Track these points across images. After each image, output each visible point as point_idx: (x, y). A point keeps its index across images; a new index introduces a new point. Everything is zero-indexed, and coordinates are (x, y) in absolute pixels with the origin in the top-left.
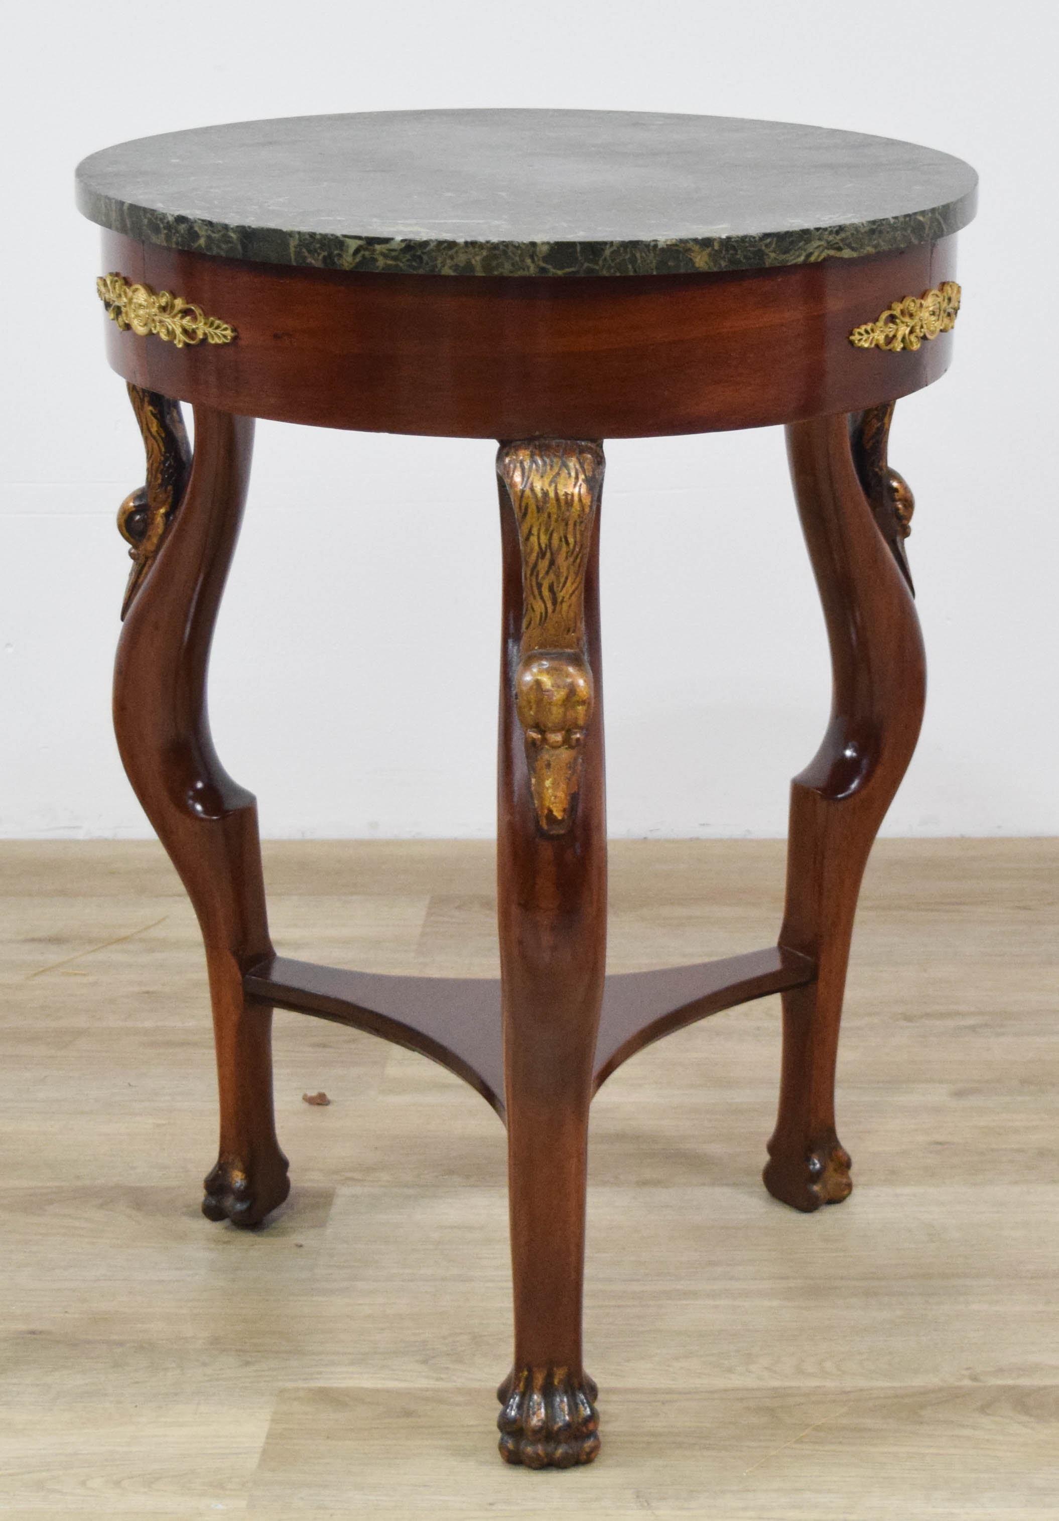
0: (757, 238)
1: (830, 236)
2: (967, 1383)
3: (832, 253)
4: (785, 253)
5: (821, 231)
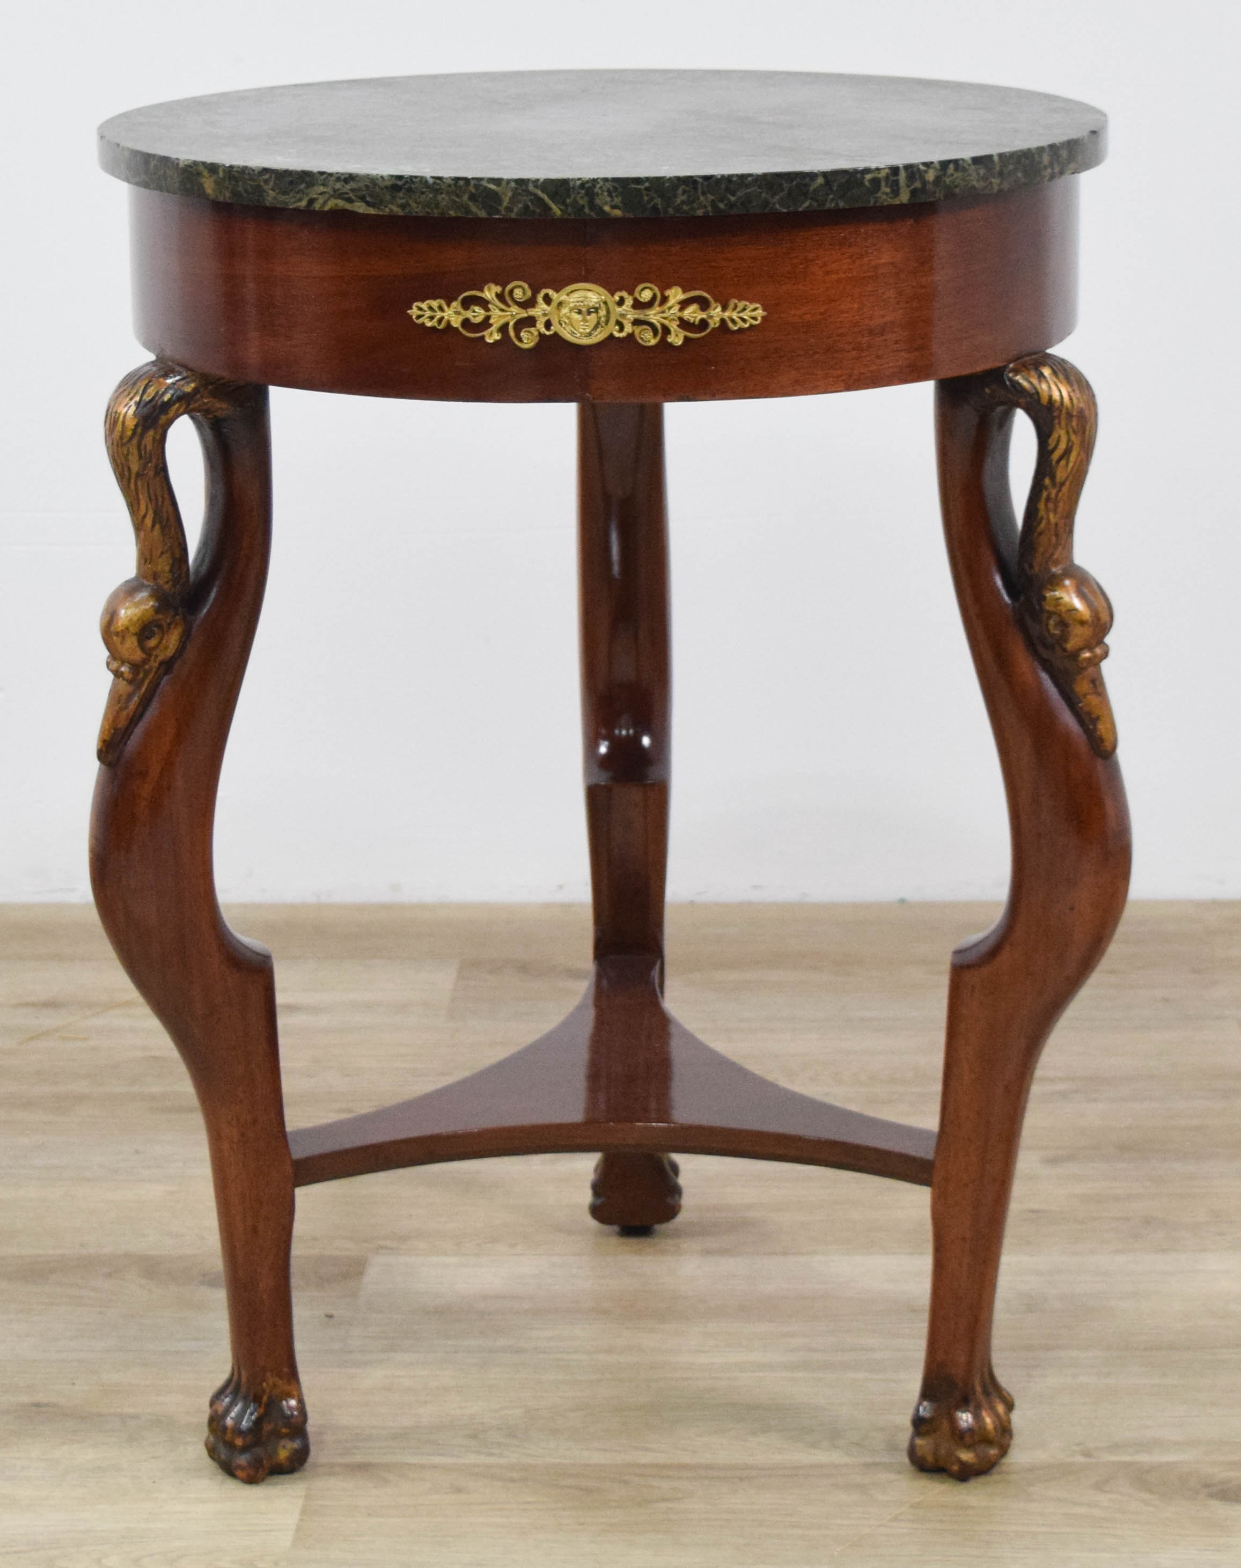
0: (256, 172)
1: (338, 184)
2: (1080, 1459)
3: (341, 203)
4: (285, 193)
5: (325, 176)
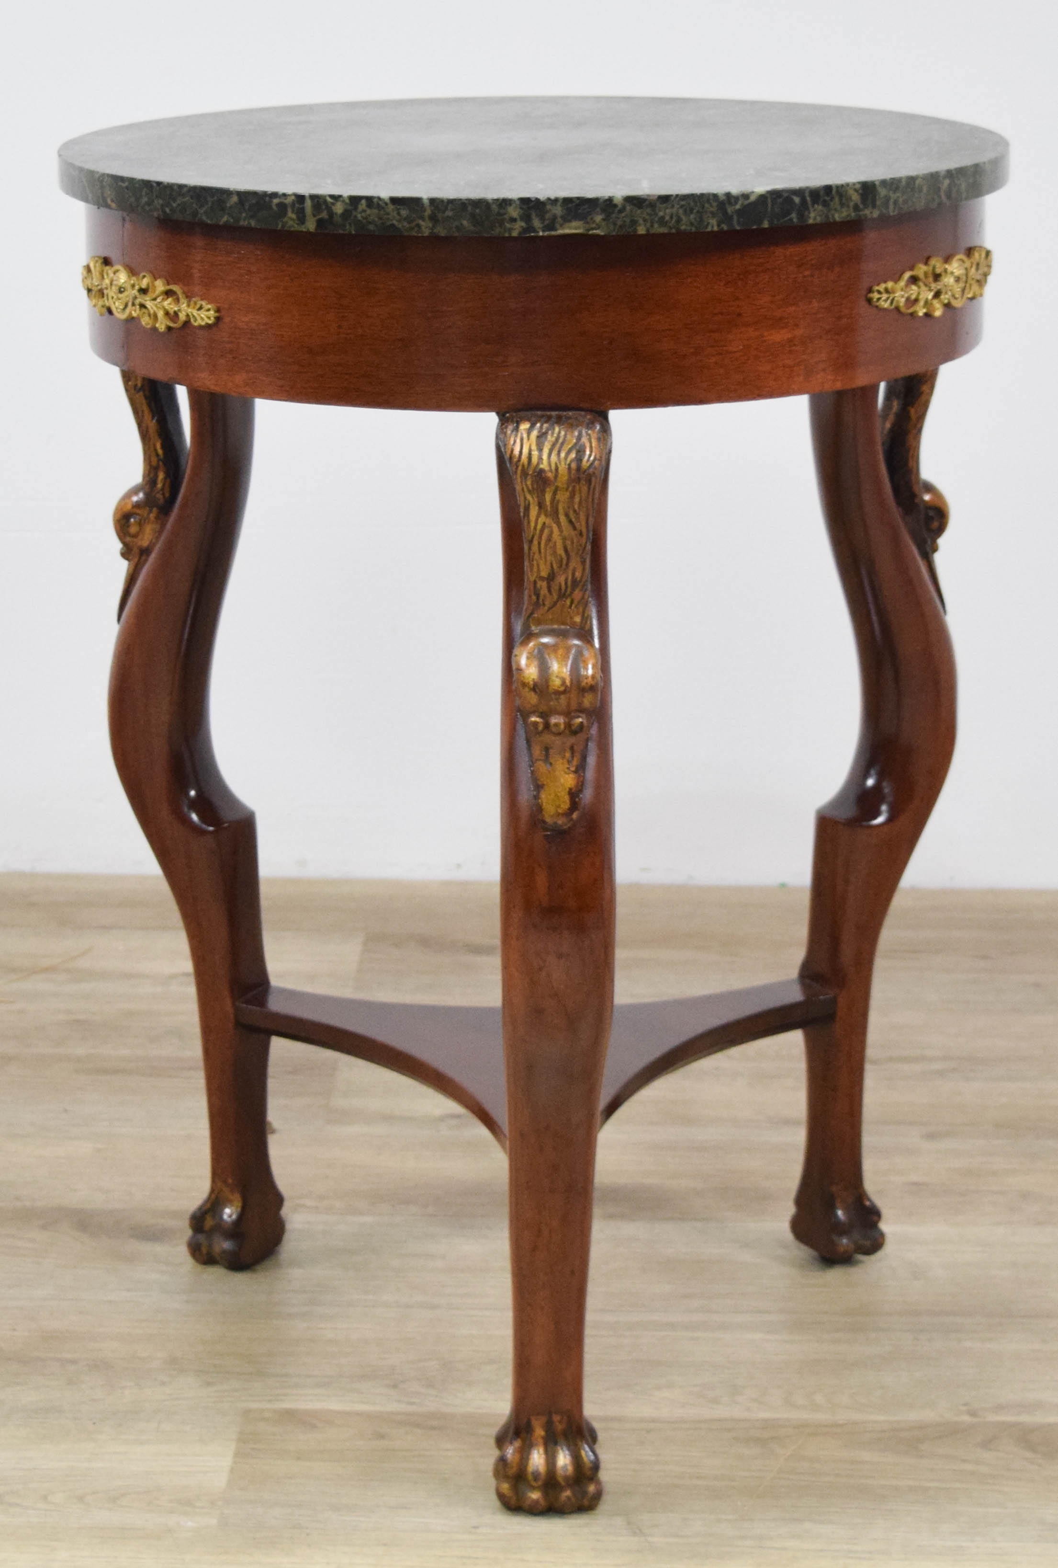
2: (966, 1418)
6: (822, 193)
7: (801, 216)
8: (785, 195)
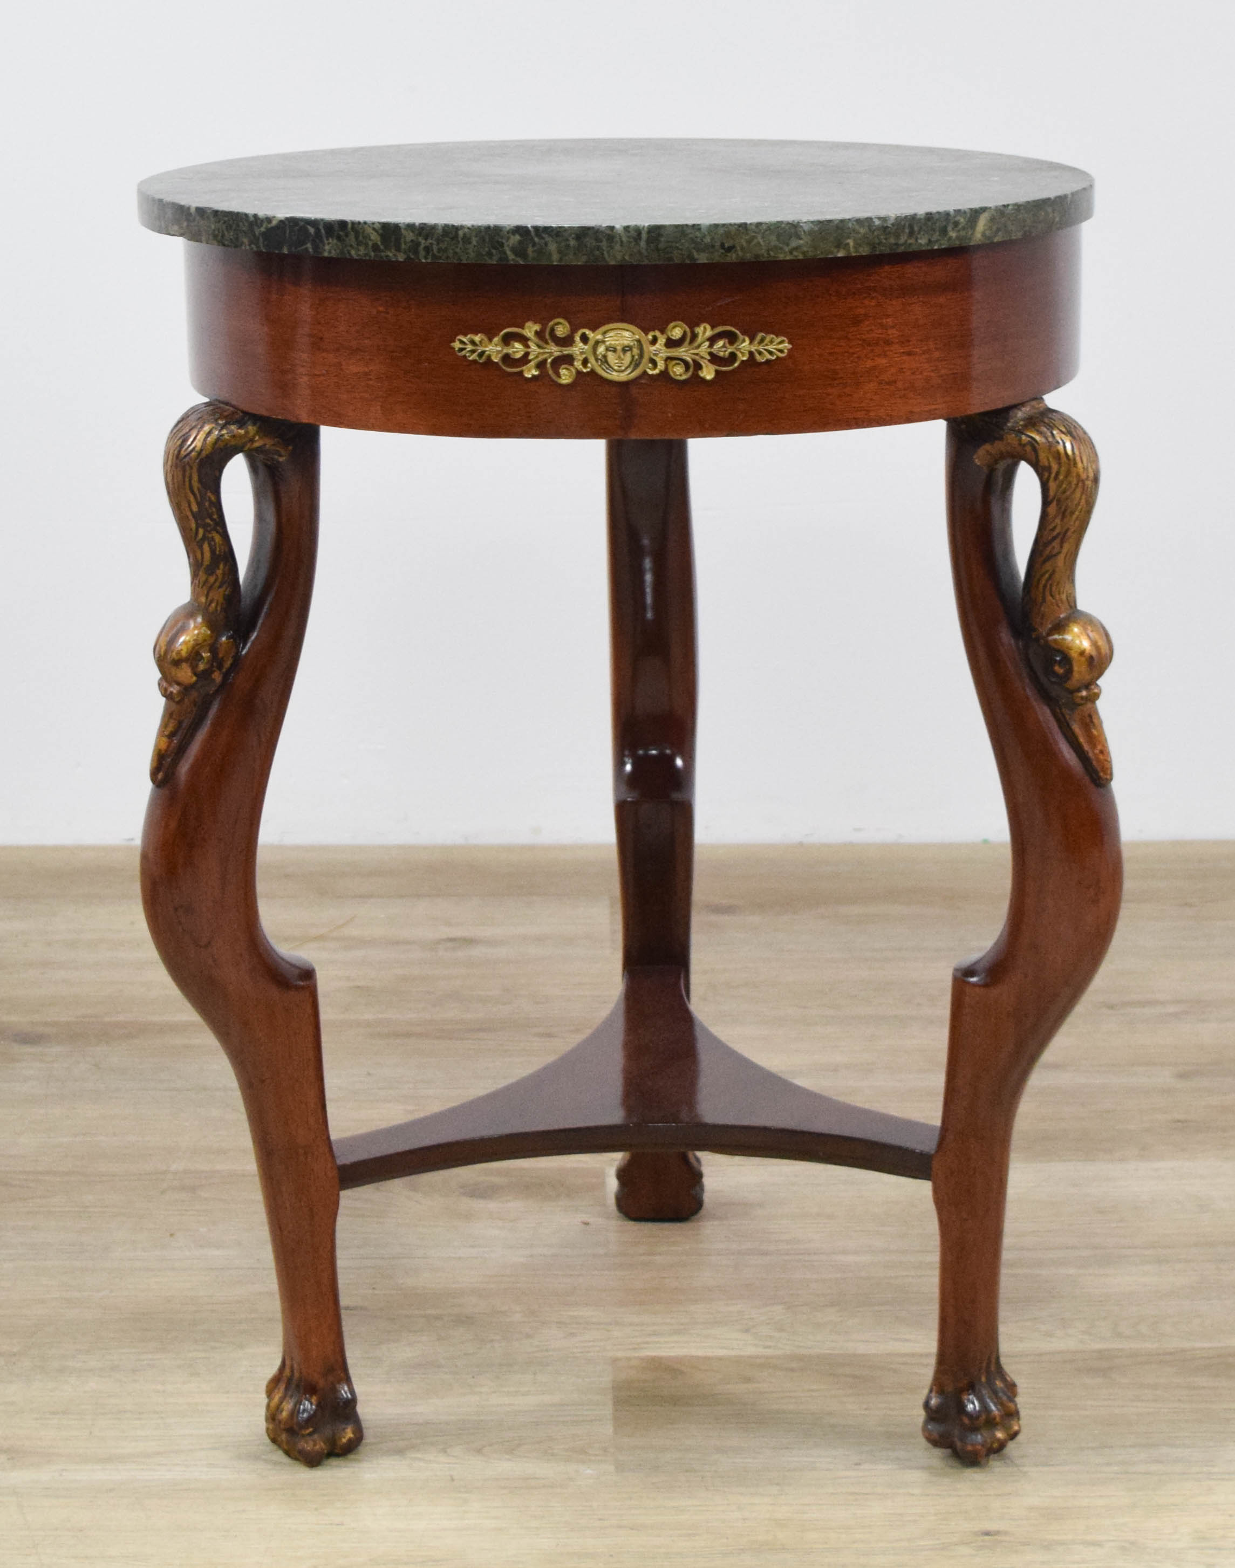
6: (336, 227)
7: (316, 248)
8: (302, 224)
